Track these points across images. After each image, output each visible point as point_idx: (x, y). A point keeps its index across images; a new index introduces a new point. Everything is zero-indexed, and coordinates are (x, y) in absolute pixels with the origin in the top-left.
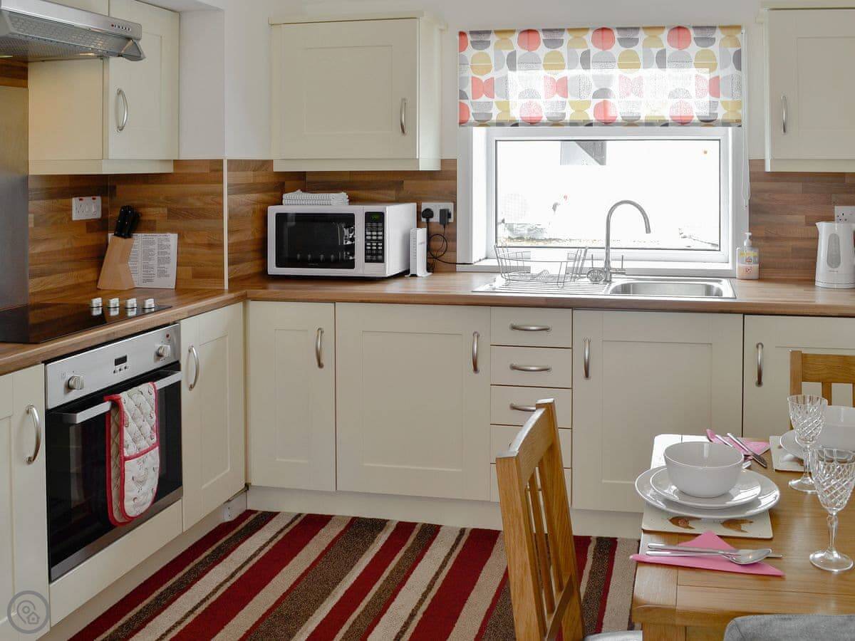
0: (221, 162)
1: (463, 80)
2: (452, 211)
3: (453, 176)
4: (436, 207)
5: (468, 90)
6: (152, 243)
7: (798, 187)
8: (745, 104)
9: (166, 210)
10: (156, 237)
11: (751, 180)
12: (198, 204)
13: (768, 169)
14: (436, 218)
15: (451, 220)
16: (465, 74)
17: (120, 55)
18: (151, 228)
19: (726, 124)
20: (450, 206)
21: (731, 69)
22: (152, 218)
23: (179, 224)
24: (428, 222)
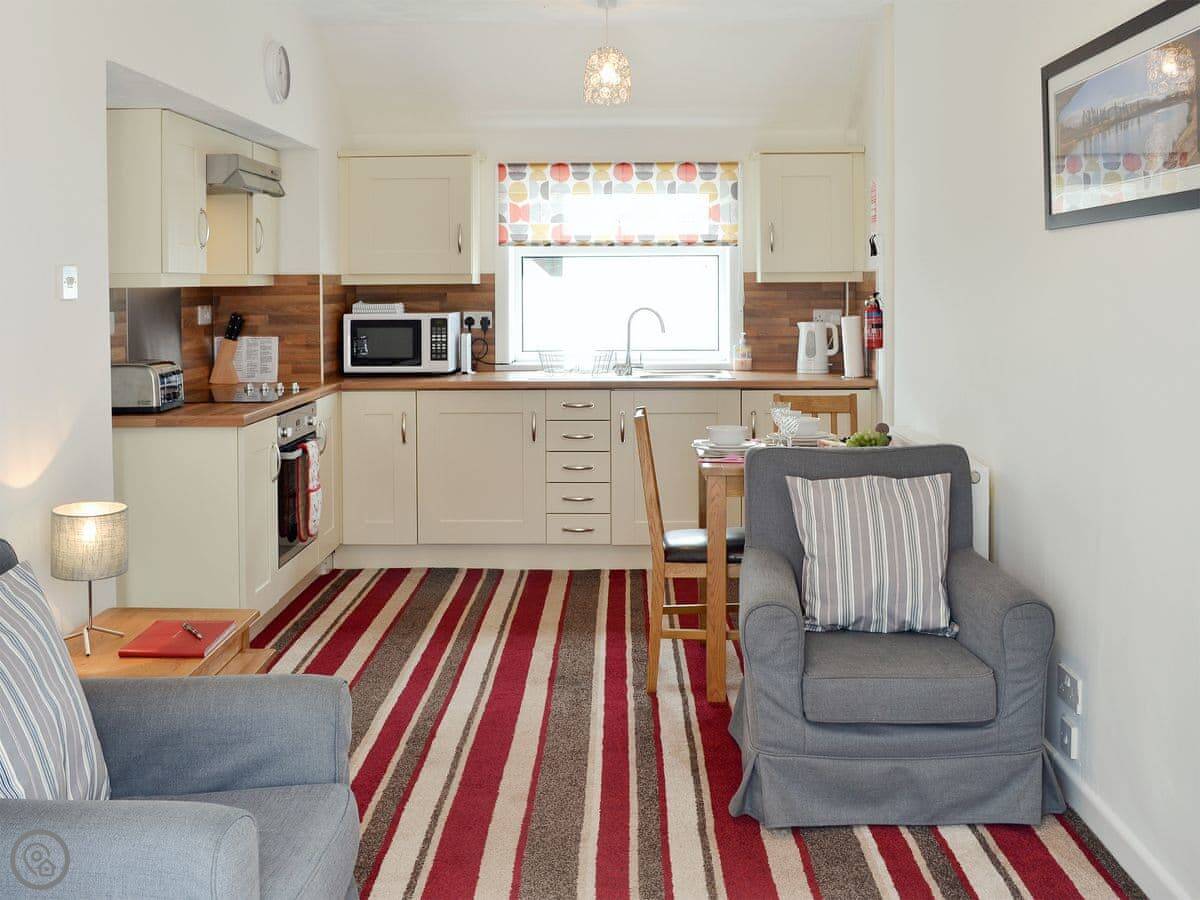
0: (318, 276)
1: (502, 206)
2: (490, 318)
3: (492, 289)
4: (477, 316)
5: (507, 215)
6: (255, 344)
7: (783, 294)
8: (740, 226)
9: (267, 317)
10: (260, 340)
11: (746, 290)
12: (297, 312)
13: (759, 280)
14: (477, 325)
15: (490, 327)
16: (504, 201)
17: (265, 192)
18: (254, 332)
19: (725, 244)
20: (488, 314)
21: (729, 198)
22: (254, 324)
23: (280, 329)
24: (470, 329)
